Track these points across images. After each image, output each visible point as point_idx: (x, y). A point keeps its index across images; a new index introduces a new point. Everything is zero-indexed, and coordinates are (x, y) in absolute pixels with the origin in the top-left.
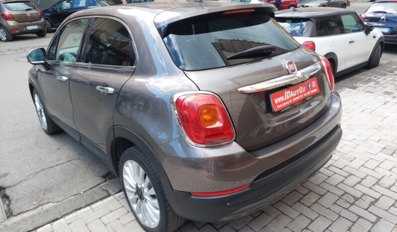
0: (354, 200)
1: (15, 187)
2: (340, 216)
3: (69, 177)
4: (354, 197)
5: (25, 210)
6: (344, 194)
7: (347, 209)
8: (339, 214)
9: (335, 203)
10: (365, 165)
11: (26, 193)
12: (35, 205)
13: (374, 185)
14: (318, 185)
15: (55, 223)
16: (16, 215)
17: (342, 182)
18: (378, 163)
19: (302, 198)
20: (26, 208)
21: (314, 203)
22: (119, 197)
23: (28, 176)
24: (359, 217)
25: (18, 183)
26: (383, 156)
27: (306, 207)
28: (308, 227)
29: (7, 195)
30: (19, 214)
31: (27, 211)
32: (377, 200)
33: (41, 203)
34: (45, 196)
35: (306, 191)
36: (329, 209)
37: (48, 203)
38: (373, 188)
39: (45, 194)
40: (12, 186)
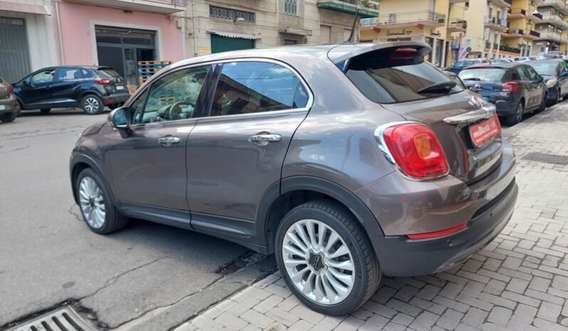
0: (539, 261)
1: (95, 296)
2: (534, 276)
3: (168, 277)
4: (538, 258)
5: (129, 318)
6: (525, 257)
7: (537, 269)
8: (531, 274)
9: (521, 265)
10: (532, 229)
11: (117, 301)
12: (138, 312)
13: (552, 246)
14: (493, 252)
15: (194, 321)
16: (117, 327)
17: (516, 246)
18: (544, 227)
19: (483, 265)
20: (128, 316)
21: (499, 268)
22: (261, 286)
23: (107, 282)
24: (554, 275)
25: (96, 292)
26: (544, 220)
27: (492, 273)
28: (507, 289)
29: (87, 306)
30: (121, 325)
31: (131, 320)
32: (562, 259)
33: (146, 310)
34: (147, 301)
35: (484, 259)
36: (518, 271)
37: (156, 308)
38: (552, 248)
39: (144, 299)
40: (89, 296)
